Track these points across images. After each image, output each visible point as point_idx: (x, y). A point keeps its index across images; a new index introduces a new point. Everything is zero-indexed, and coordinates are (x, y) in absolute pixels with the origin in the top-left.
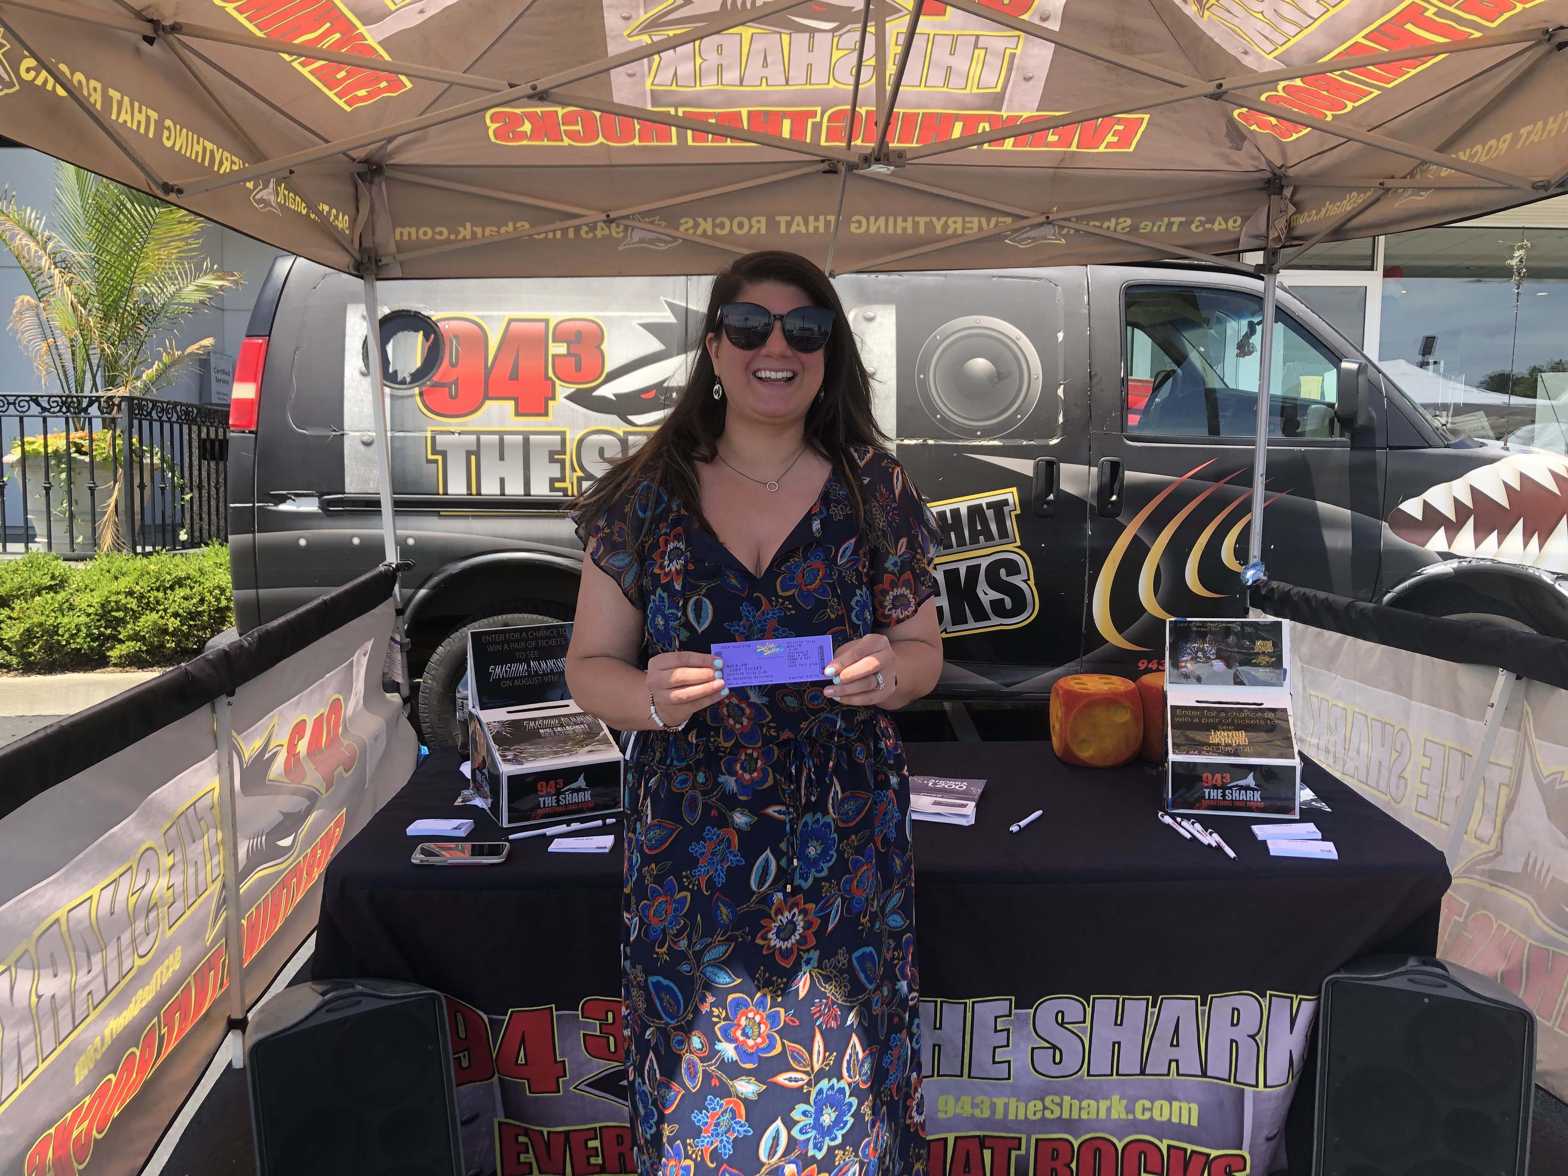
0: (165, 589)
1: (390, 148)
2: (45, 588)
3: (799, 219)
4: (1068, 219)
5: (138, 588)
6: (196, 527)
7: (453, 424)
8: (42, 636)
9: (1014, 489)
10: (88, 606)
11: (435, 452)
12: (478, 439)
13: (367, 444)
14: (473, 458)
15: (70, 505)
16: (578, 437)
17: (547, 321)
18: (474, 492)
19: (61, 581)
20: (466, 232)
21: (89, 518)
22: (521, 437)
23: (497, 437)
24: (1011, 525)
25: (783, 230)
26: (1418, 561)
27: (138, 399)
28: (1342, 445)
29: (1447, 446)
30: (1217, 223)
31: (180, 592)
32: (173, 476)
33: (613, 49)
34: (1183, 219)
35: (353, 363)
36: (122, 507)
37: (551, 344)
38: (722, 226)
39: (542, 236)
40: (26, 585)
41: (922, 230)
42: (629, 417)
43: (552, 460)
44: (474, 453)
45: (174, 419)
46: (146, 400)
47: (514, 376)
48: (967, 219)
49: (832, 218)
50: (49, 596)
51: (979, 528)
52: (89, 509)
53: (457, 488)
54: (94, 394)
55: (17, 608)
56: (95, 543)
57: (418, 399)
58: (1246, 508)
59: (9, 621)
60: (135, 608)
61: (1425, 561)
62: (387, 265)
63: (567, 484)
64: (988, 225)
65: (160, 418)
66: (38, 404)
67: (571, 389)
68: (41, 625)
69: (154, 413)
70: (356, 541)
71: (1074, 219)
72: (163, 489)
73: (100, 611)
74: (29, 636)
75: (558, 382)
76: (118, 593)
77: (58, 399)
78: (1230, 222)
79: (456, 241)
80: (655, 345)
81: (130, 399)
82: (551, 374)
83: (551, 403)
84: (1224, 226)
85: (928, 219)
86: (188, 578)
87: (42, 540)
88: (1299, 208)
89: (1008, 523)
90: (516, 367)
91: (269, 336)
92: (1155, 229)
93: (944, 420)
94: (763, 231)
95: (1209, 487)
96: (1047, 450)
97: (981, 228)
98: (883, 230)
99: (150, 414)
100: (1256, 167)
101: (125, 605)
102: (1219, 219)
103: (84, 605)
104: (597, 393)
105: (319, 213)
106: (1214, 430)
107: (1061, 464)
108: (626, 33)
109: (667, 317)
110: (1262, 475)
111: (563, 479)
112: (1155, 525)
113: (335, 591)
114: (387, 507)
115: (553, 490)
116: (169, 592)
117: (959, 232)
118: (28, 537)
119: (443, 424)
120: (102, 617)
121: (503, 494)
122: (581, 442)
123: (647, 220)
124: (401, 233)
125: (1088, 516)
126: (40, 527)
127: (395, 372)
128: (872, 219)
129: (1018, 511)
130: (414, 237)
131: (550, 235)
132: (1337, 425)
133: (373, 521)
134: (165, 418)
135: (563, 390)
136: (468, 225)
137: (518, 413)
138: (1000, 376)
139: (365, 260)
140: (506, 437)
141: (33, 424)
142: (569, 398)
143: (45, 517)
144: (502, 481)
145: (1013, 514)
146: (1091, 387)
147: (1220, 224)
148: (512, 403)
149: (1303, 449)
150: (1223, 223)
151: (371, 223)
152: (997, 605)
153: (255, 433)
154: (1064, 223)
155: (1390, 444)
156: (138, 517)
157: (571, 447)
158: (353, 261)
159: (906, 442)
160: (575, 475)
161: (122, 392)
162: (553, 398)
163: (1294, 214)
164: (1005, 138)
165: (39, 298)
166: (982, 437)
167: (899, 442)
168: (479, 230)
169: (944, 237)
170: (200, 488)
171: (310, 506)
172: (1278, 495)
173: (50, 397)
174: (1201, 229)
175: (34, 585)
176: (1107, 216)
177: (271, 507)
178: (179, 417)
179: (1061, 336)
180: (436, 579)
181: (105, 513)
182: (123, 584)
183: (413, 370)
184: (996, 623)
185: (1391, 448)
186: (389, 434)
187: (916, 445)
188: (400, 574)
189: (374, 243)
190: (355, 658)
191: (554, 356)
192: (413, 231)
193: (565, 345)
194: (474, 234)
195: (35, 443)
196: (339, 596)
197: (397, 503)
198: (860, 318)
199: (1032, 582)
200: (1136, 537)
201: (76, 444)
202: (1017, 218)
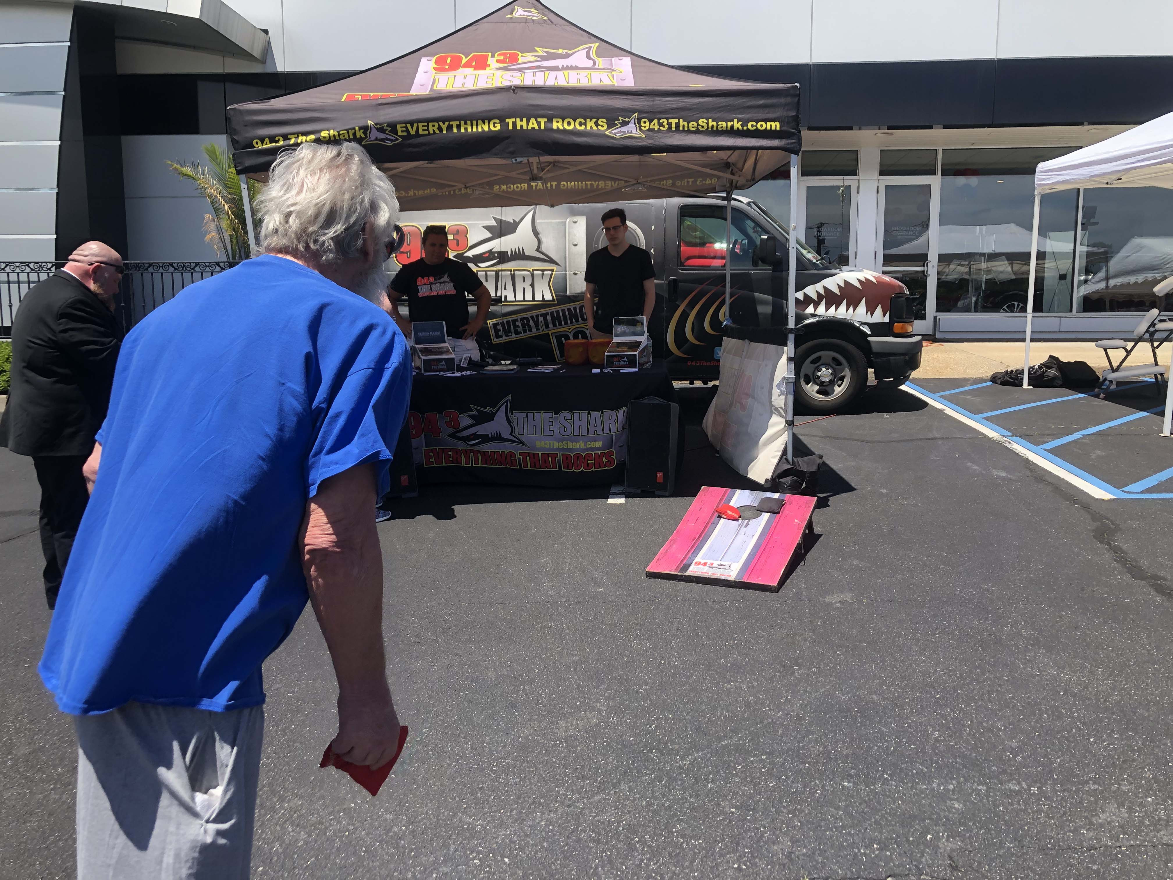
4: (647, 182)
20: (411, 193)
25: (534, 188)
26: (804, 317)
28: (769, 270)
29: (815, 270)
38: (510, 187)
39: (441, 194)
48: (607, 182)
49: (553, 183)
61: (807, 317)
64: (615, 184)
78: (713, 180)
84: (710, 182)
85: (591, 183)
92: (682, 184)
95: (713, 289)
97: (612, 186)
98: (573, 188)
100: (719, 158)
102: (708, 179)
109: (493, 223)
117: (604, 187)
125: (665, 302)
128: (569, 183)
131: (444, 193)
136: (412, 190)
146: (665, 248)
168: (416, 192)
179: (653, 227)
198: (571, 222)
200: (683, 311)
202: (626, 182)
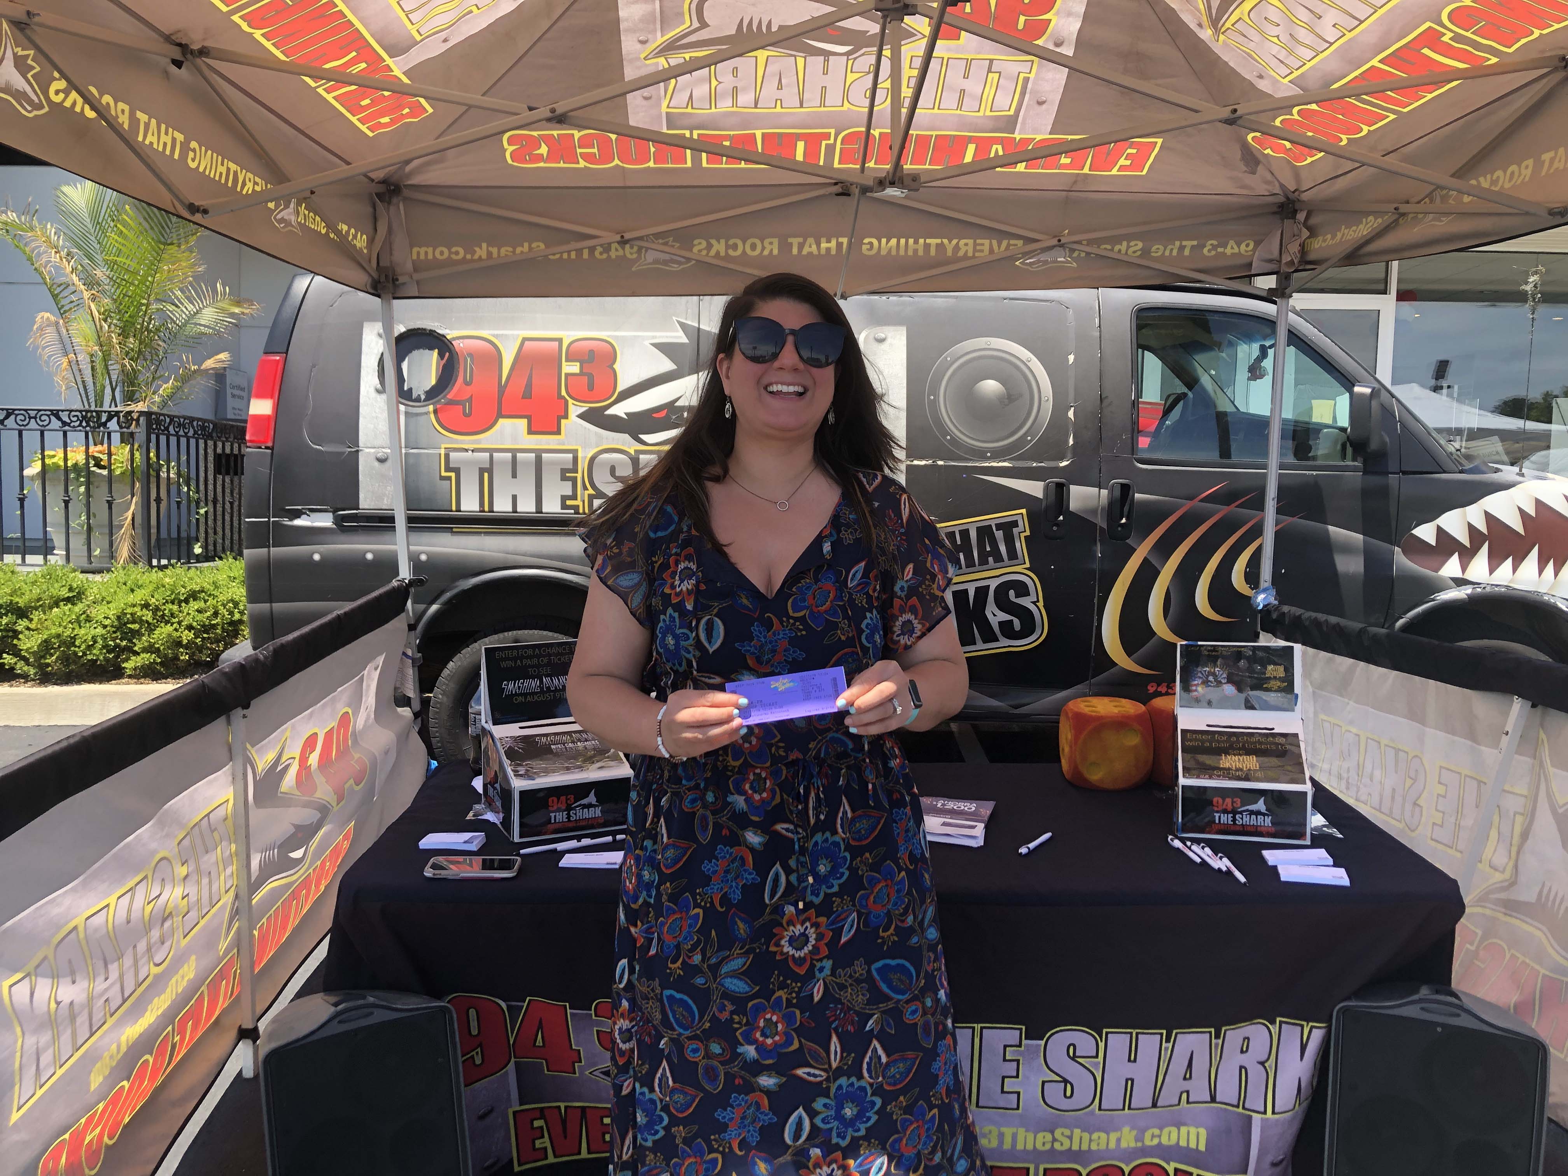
0: (180, 602)
1: (408, 168)
2: (63, 600)
3: (811, 240)
4: (1079, 242)
5: (153, 600)
6: (211, 540)
7: (467, 441)
8: (59, 647)
9: (1024, 511)
10: (105, 618)
11: (448, 469)
12: (491, 457)
13: (382, 461)
14: (486, 475)
15: (88, 518)
16: (589, 456)
17: (560, 341)
18: (486, 509)
19: (79, 593)
20: (481, 252)
21: (107, 531)
22: (533, 455)
23: (510, 454)
24: (1021, 546)
25: (795, 251)
26: (1432, 587)
27: (155, 413)
28: (1355, 469)
29: (1461, 472)
30: (1229, 247)
31: (195, 605)
32: (189, 489)
33: (630, 73)
34: (1195, 243)
35: (369, 380)
36: (138, 520)
37: (564, 363)
38: (735, 247)
39: (558, 256)
40: (44, 596)
41: (933, 252)
42: (640, 436)
43: (564, 478)
44: (487, 471)
45: (191, 433)
46: (164, 415)
47: (528, 394)
48: (979, 241)
49: (845, 241)
50: (66, 608)
51: (988, 549)
52: (106, 522)
53: (470, 504)
54: (113, 409)
55: (36, 619)
56: (112, 555)
57: (432, 416)
58: (1257, 531)
59: (27, 632)
60: (150, 620)
61: (1436, 587)
62: (404, 284)
63: (578, 502)
64: (999, 247)
65: (177, 432)
66: (59, 418)
67: (583, 408)
68: (58, 636)
69: (171, 429)
70: (369, 556)
71: (1085, 242)
72: (179, 503)
73: (116, 623)
74: (46, 646)
75: (570, 401)
76: (134, 606)
77: (78, 414)
78: (1243, 246)
79: (472, 261)
80: (666, 365)
81: (148, 414)
82: (564, 393)
83: (563, 422)
84: (1236, 250)
85: (939, 241)
86: (203, 591)
87: (60, 552)
88: (1313, 232)
89: (1018, 545)
90: (529, 385)
91: (287, 353)
92: (1167, 253)
93: (954, 441)
94: (775, 252)
95: (1218, 511)
96: (1056, 471)
97: (991, 251)
98: (894, 252)
99: (167, 429)
100: (1269, 191)
101: (140, 617)
102: (1232, 243)
103: (100, 617)
104: (609, 412)
105: (338, 233)
106: (1225, 453)
107: (1073, 488)
108: (643, 56)
109: (680, 337)
110: (1273, 499)
111: (574, 497)
112: (1165, 548)
113: (348, 606)
114: (401, 523)
115: (564, 506)
116: (183, 604)
117: (970, 254)
118: (46, 549)
119: (456, 441)
120: (118, 629)
121: (515, 511)
122: (592, 460)
123: (660, 241)
124: (418, 253)
125: (1098, 538)
126: (58, 540)
127: (410, 390)
128: (884, 241)
129: (1028, 533)
130: (430, 257)
131: (565, 256)
132: (1349, 450)
133: (387, 536)
134: (181, 433)
135: (575, 409)
136: (484, 245)
137: (530, 432)
138: (1010, 398)
139: (383, 279)
140: (519, 455)
141: (54, 438)
142: (581, 416)
143: (64, 530)
144: (514, 498)
145: (1023, 535)
146: (1101, 409)
147: (1232, 248)
148: (524, 422)
149: (1315, 473)
150: (1235, 247)
151: (388, 243)
152: (1005, 627)
153: (272, 449)
154: (1075, 246)
155: (1403, 469)
156: (154, 531)
157: (583, 465)
158: (370, 280)
159: (916, 462)
160: (587, 492)
161: (141, 407)
162: (566, 417)
163: (1309, 238)
164: (1016, 163)
165: (61, 314)
166: (994, 457)
167: (909, 463)
168: (494, 251)
169: (955, 260)
170: (215, 501)
171: (324, 521)
172: (1288, 520)
173: (71, 411)
174: (1213, 253)
175: (52, 597)
176: (1118, 240)
177: (286, 522)
178: (195, 432)
179: (1071, 358)
180: (448, 595)
181: (122, 526)
182: (139, 596)
183: (428, 388)
184: (1004, 645)
185: (1404, 473)
186: (403, 451)
187: (925, 465)
188: (412, 590)
189: (391, 262)
190: (366, 672)
191: (567, 375)
192: (430, 250)
193: (578, 364)
194: (490, 254)
195: (56, 457)
196: (353, 611)
197: (410, 520)
198: (871, 337)
199: (1041, 604)
200: (1146, 561)
201: (95, 458)
202: (1028, 240)
